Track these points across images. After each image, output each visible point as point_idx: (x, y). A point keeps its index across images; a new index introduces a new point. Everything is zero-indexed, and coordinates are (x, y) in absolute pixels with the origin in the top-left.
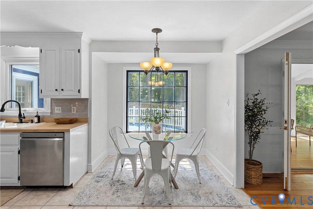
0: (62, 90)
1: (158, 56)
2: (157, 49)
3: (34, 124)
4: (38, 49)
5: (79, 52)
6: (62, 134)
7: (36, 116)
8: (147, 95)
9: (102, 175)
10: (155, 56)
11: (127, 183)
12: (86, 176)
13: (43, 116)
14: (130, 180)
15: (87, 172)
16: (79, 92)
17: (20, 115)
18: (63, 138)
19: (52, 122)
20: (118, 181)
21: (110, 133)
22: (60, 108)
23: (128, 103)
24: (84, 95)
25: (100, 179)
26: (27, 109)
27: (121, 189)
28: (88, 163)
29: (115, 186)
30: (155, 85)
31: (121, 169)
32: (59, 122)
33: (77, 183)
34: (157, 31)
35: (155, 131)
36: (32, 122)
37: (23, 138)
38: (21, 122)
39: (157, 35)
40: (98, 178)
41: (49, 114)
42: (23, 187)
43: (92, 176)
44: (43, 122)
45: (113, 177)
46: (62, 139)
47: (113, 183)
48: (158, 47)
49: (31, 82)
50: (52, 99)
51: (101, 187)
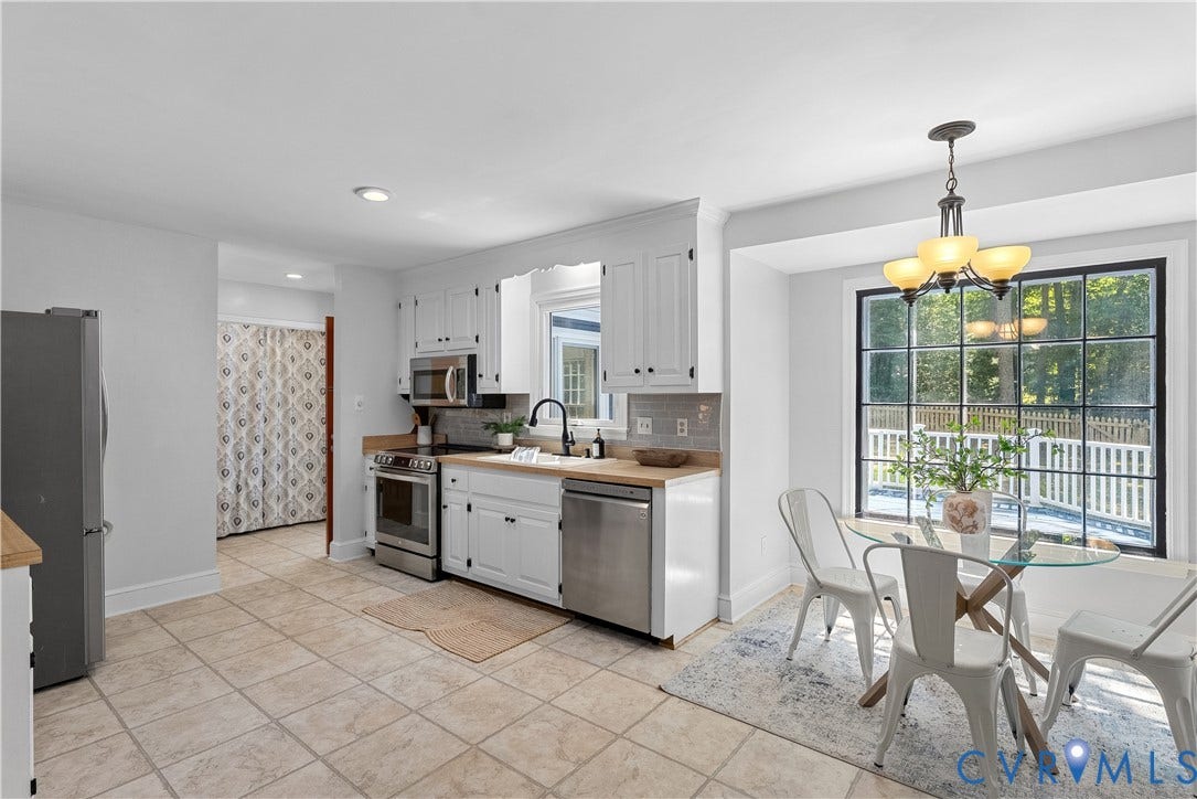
0: (651, 370)
1: (958, 231)
2: (951, 204)
3: (591, 461)
4: (597, 266)
5: (691, 257)
6: (647, 491)
7: (596, 441)
8: (997, 376)
9: (758, 637)
10: (943, 232)
11: (836, 686)
12: (713, 630)
13: (612, 441)
14: (850, 680)
15: (717, 620)
16: (692, 375)
17: (565, 435)
18: (650, 501)
19: (629, 459)
20: (808, 671)
21: (780, 508)
22: (648, 421)
23: (864, 408)
24: (707, 383)
25: (752, 648)
26: (579, 421)
27: (811, 697)
28: (720, 592)
29: (795, 683)
30: (1002, 335)
31: (824, 638)
32: (647, 459)
33: (685, 641)
34: (949, 132)
35: (953, 519)
36: (588, 456)
37: (567, 491)
38: (568, 454)
39: (951, 147)
40: (746, 645)
41: (624, 438)
42: (569, 614)
43: (730, 633)
44: (611, 457)
45: (791, 653)
46: (646, 506)
47: (788, 670)
48: (957, 193)
49: (595, 350)
50: (629, 395)
51: (749, 669)
